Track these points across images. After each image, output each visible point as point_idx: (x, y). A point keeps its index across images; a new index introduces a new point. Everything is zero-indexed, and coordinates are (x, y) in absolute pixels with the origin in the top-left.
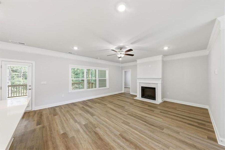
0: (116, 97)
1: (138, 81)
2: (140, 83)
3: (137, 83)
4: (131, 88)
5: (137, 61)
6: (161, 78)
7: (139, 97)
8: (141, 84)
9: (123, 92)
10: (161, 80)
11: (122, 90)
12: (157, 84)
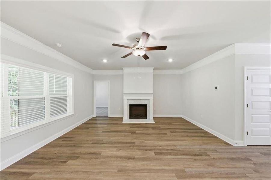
0: (92, 127)
1: (126, 98)
2: (127, 100)
3: (124, 100)
4: (109, 108)
5: (123, 69)
6: (152, 93)
7: (126, 119)
8: (129, 101)
9: (94, 116)
10: (152, 95)
11: (93, 113)
12: (149, 99)
